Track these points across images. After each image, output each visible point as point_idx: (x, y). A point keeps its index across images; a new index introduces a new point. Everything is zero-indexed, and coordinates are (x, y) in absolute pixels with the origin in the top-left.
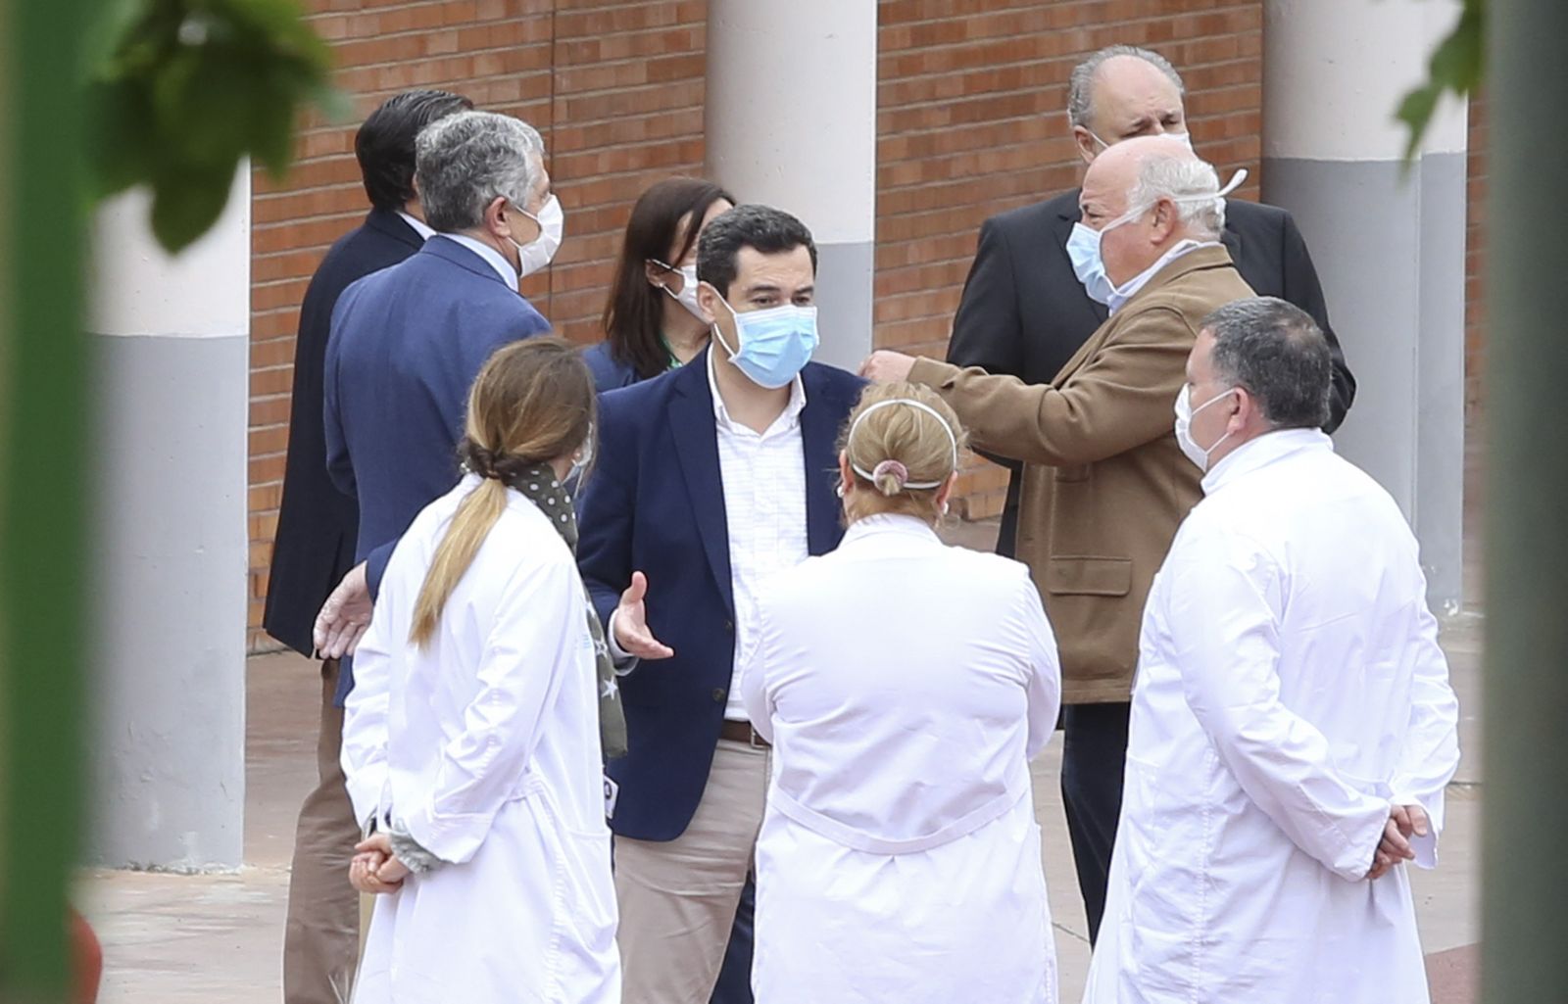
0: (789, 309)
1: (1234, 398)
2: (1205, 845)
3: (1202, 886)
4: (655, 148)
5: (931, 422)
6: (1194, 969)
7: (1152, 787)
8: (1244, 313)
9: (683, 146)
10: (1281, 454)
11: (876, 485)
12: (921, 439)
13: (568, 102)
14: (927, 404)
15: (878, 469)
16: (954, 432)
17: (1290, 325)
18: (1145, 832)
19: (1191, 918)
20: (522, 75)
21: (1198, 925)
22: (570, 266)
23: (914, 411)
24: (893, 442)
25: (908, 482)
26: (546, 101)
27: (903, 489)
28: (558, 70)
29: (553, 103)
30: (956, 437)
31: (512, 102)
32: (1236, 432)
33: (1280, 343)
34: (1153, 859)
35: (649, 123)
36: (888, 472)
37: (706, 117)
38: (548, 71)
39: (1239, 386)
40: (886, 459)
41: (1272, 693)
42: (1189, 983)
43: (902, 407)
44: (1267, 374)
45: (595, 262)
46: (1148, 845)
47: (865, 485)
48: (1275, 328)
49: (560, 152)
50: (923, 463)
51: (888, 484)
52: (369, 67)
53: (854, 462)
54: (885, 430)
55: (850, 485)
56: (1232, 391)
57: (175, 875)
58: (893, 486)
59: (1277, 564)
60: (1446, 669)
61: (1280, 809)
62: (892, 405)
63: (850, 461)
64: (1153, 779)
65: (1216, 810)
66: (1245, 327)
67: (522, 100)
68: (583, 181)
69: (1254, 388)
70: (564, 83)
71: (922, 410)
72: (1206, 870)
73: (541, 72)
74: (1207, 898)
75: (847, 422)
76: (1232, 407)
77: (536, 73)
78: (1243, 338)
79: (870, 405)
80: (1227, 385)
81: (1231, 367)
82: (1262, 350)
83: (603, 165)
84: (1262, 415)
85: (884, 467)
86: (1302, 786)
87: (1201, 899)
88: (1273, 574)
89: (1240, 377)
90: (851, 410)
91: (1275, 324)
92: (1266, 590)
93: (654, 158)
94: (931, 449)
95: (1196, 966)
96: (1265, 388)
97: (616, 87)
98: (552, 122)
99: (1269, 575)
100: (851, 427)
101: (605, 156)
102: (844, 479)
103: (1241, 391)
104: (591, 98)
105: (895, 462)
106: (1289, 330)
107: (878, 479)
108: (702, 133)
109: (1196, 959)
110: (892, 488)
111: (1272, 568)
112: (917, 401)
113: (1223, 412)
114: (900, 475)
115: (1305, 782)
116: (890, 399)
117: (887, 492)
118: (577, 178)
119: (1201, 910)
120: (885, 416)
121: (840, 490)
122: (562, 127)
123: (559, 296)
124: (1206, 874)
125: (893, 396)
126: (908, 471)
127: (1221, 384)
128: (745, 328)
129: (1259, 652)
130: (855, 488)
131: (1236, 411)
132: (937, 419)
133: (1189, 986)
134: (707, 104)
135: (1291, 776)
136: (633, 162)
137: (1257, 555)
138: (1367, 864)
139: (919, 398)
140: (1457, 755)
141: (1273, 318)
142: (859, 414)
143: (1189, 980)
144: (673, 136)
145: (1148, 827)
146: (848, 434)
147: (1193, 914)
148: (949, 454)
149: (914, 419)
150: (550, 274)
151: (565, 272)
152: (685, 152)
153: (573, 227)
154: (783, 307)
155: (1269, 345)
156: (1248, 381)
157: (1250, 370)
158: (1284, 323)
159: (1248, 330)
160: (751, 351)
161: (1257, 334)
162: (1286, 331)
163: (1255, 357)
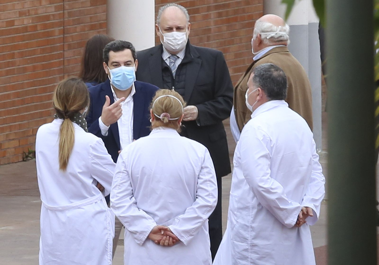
0: (123, 67)
1: (258, 90)
2: (250, 217)
3: (250, 229)
4: (92, 25)
5: (176, 101)
6: (249, 253)
7: (236, 201)
8: (262, 67)
9: (101, 24)
10: (272, 107)
11: (161, 119)
12: (173, 106)
13: (68, 12)
14: (174, 96)
15: (162, 115)
16: (182, 103)
17: (274, 71)
18: (235, 214)
19: (248, 238)
20: (55, 5)
21: (249, 240)
22: (69, 58)
23: (171, 98)
24: (166, 107)
25: (171, 118)
26: (62, 12)
27: (169, 121)
28: (65, 3)
29: (64, 12)
30: (183, 104)
31: (52, 12)
32: (259, 101)
33: (271, 75)
34: (237, 222)
35: (91, 18)
36: (165, 116)
37: (107, 15)
38: (62, 4)
39: (259, 87)
40: (164, 112)
41: (268, 174)
42: (248, 257)
43: (168, 97)
44: (266, 84)
45: (76, 57)
46: (236, 218)
47: (158, 119)
48: (269, 71)
49: (66, 26)
50: (174, 113)
51: (165, 120)
52: (12, 3)
53: (154, 113)
54: (163, 104)
55: (153, 119)
56: (257, 89)
58: (166, 120)
59: (270, 138)
60: (322, 169)
61: (270, 207)
62: (165, 97)
63: (153, 112)
64: (237, 199)
65: (253, 208)
66: (261, 71)
67: (55, 12)
68: (72, 34)
69: (263, 87)
70: (67, 7)
71: (173, 98)
72: (251, 225)
73: (60, 4)
74: (251, 233)
75: (152, 102)
76: (258, 93)
77: (59, 4)
78: (261, 73)
79: (158, 97)
80: (256, 87)
81: (257, 82)
82: (266, 77)
83: (78, 30)
84: (266, 96)
85: (164, 115)
86: (276, 200)
87: (250, 233)
88: (268, 140)
89: (259, 85)
90: (153, 98)
91: (270, 70)
92: (267, 145)
93: (92, 28)
94: (176, 109)
95: (249, 252)
96: (266, 88)
97: (82, 8)
98: (64, 18)
99: (267, 141)
100: (153, 103)
101: (79, 27)
102: (152, 117)
103: (259, 89)
104: (74, 11)
105: (167, 113)
106: (274, 72)
107: (162, 118)
108: (106, 20)
109: (249, 250)
110: (166, 121)
111: (268, 139)
112: (171, 95)
113: (255, 95)
114: (168, 117)
115: (277, 199)
116: (164, 95)
117: (165, 122)
118: (71, 33)
119: (250, 236)
120: (163, 100)
121: (151, 120)
122: (66, 19)
123: (66, 67)
124: (251, 226)
125: (165, 94)
126: (170, 115)
127: (255, 87)
128: (112, 74)
129: (265, 162)
130: (155, 120)
131: (259, 95)
132: (178, 100)
133: (248, 258)
134: (107, 12)
135: (273, 197)
136: (86, 29)
137: (264, 135)
138: (295, 222)
139: (172, 95)
140: (324, 192)
141: (270, 68)
142: (155, 99)
143: (248, 256)
144: (98, 21)
145: (236, 213)
146: (153, 104)
147: (248, 237)
148: (181, 109)
149: (171, 101)
150: (64, 61)
151: (68, 60)
152: (101, 26)
153: (70, 47)
154: (121, 67)
155: (268, 75)
156: (261, 86)
157: (262, 83)
158: (273, 70)
159: (262, 71)
160: (114, 80)
161: (264, 73)
162: (273, 72)
163: (263, 79)
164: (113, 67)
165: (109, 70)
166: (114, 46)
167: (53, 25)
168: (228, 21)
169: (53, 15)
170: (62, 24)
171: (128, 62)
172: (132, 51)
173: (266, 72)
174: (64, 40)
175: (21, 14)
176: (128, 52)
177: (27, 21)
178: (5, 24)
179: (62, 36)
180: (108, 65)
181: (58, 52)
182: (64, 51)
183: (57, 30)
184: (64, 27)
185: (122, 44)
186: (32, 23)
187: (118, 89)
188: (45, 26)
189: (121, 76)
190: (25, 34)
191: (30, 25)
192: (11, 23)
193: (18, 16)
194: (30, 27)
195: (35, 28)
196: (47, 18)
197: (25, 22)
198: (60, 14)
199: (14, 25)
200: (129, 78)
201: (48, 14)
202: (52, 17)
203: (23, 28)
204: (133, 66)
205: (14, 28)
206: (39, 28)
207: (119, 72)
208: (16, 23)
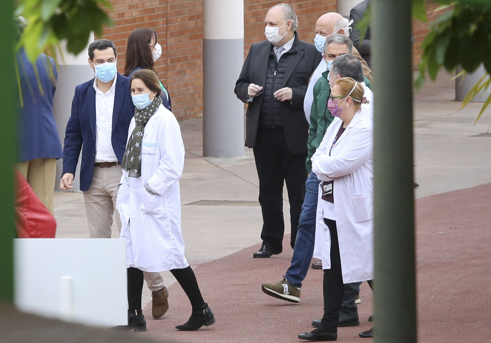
0: (106, 63)
4: (191, 16)
9: (198, 15)
13: (171, 6)
26: (165, 5)
29: (167, 6)
31: (157, 5)
33: (346, 63)
35: (190, 10)
37: (203, 8)
45: (177, 43)
49: (169, 17)
57: (78, 194)
67: (159, 5)
68: (174, 24)
81: (336, 70)
83: (179, 20)
89: (338, 72)
93: (191, 18)
96: (344, 74)
98: (167, 10)
101: (180, 18)
103: (338, 75)
104: (176, 4)
108: (202, 12)
122: (169, 11)
128: (97, 69)
136: (186, 19)
144: (196, 13)
150: (167, 47)
151: (170, 46)
152: (199, 17)
153: (172, 35)
154: (105, 63)
155: (343, 64)
156: (340, 73)
157: (340, 70)
158: (347, 59)
159: (339, 61)
160: (98, 74)
161: (340, 62)
162: (347, 61)
163: (340, 67)
164: (98, 63)
165: (94, 65)
166: (98, 45)
167: (157, 17)
168: (307, 12)
169: (158, 8)
170: (166, 15)
171: (111, 59)
172: (114, 50)
173: (341, 61)
174: (167, 29)
175: (131, 7)
176: (110, 50)
177: (135, 13)
178: (116, 16)
179: (165, 26)
180: (93, 61)
181: (162, 39)
182: (167, 38)
183: (161, 20)
184: (167, 18)
185: (106, 43)
186: (140, 15)
187: (102, 82)
188: (151, 18)
189: (106, 71)
190: (134, 24)
191: (137, 16)
192: (122, 15)
193: (128, 9)
194: (138, 18)
195: (142, 19)
196: (153, 10)
197: (134, 14)
198: (163, 7)
199: (124, 17)
200: (112, 73)
201: (153, 7)
202: (157, 10)
203: (132, 19)
204: (115, 62)
205: (125, 20)
206: (145, 19)
207: (103, 67)
208: (126, 15)
